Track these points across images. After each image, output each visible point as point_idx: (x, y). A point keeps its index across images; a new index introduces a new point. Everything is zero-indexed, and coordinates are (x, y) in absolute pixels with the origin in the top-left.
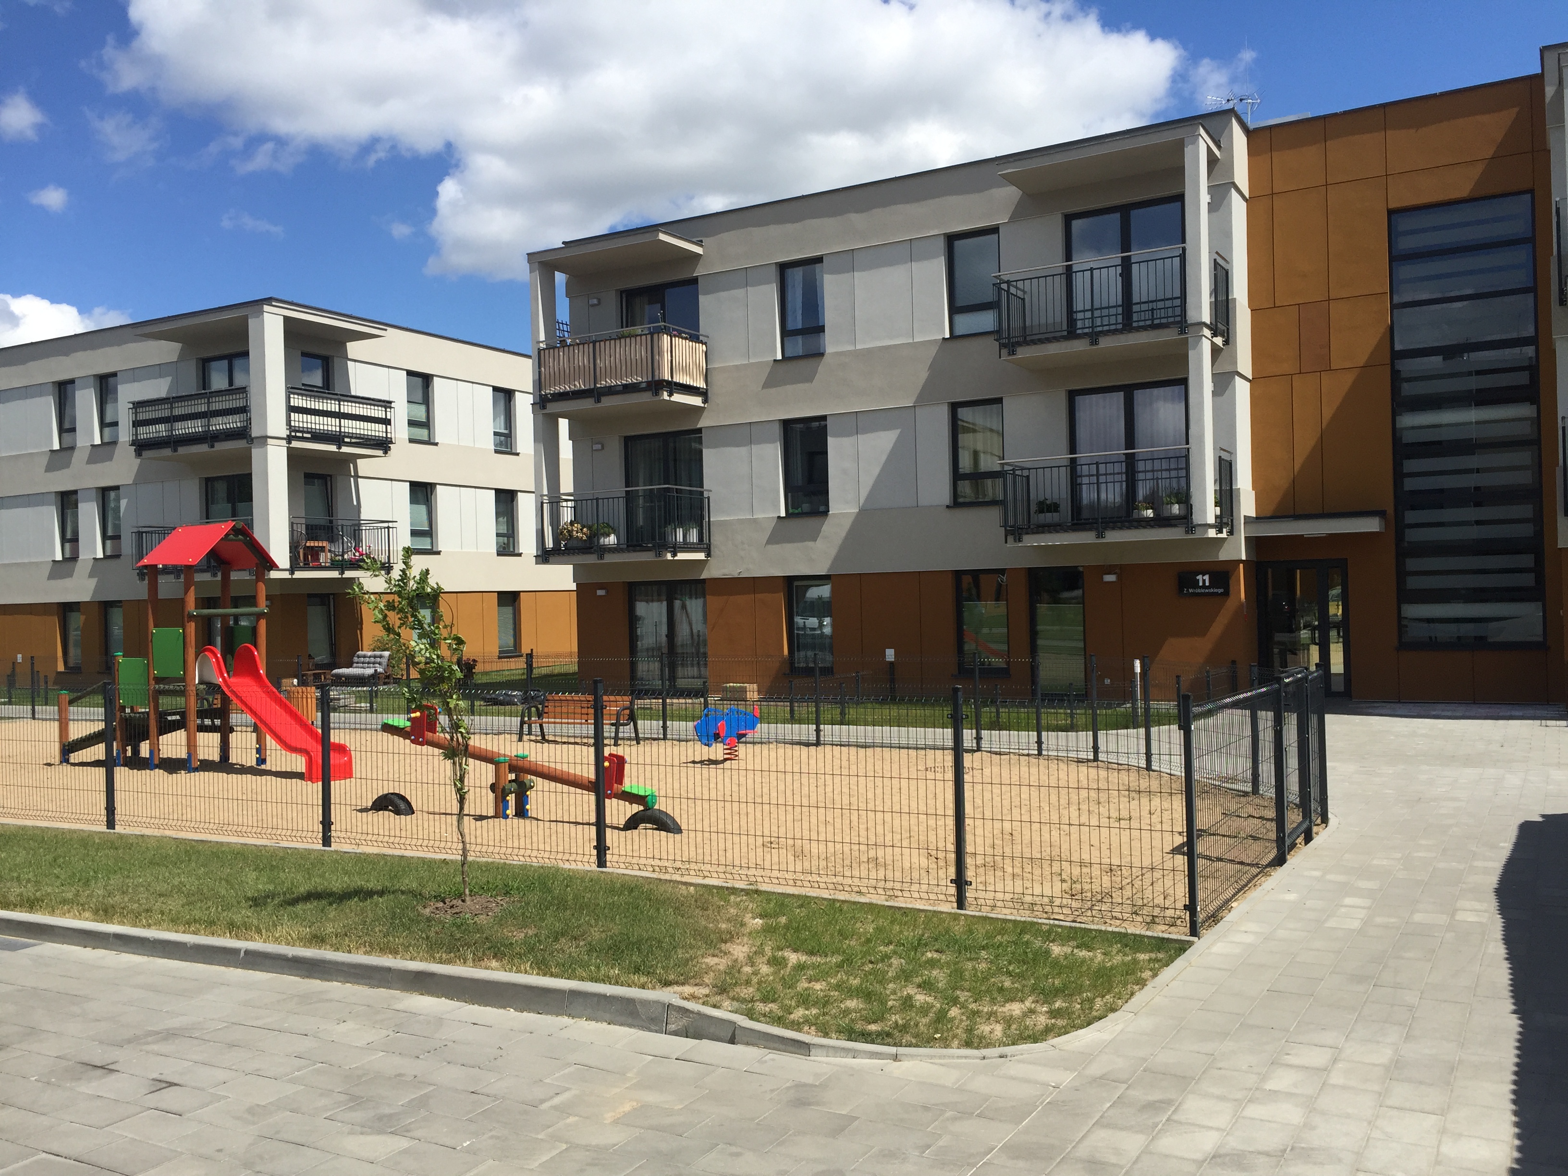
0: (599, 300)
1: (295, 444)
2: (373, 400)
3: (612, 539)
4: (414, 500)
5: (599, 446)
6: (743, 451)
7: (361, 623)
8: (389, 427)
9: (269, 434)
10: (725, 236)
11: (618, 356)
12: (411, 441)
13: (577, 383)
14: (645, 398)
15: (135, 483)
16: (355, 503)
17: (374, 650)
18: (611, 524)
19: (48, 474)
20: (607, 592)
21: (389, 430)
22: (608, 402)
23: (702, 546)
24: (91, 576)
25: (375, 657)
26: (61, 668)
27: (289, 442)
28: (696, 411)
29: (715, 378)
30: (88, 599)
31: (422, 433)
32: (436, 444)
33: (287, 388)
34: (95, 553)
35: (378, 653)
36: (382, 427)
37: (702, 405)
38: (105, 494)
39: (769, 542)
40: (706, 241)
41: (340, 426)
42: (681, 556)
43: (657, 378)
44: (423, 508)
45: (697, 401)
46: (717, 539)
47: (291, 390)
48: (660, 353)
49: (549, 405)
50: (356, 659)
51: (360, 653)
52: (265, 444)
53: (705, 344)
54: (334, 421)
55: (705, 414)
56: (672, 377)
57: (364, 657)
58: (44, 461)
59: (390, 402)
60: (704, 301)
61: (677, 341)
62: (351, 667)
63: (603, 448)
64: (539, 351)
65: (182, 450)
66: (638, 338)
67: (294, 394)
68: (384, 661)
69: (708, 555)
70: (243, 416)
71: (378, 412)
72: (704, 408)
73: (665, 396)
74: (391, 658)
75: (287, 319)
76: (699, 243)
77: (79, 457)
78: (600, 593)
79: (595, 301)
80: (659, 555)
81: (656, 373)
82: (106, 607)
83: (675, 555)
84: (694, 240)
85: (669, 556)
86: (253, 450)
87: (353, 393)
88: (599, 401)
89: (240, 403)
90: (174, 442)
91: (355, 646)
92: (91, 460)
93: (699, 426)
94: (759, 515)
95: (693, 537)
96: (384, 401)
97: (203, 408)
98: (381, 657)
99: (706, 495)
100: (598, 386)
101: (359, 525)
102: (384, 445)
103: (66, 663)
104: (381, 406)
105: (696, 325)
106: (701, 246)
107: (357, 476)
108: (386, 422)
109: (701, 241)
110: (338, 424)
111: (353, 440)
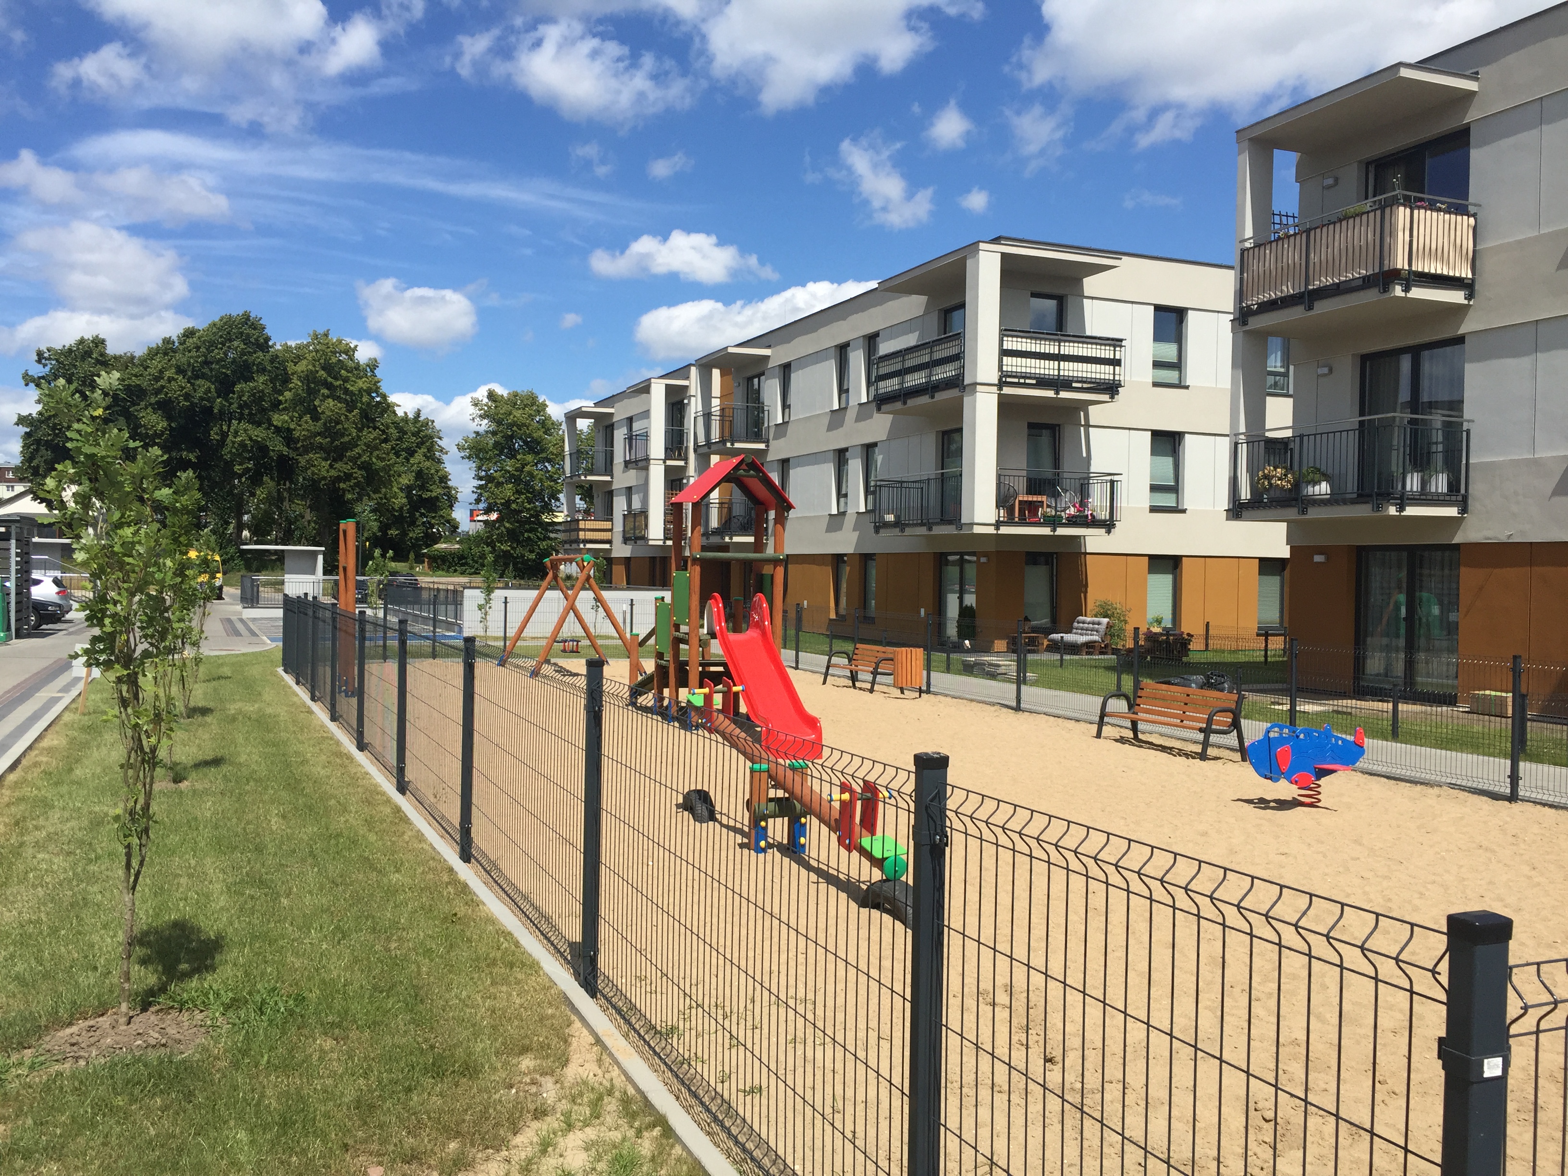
0: (1336, 180)
1: (1007, 390)
2: (1100, 338)
3: (1323, 488)
4: (1155, 451)
5: (1325, 370)
6: (1524, 362)
7: (1086, 586)
8: (1117, 368)
9: (979, 381)
10: (1511, 59)
11: (1337, 244)
12: (1156, 384)
13: (1284, 288)
14: (1371, 296)
15: (888, 439)
16: (1084, 455)
17: (1096, 616)
18: (1323, 469)
19: (830, 433)
20: (1328, 559)
21: (1117, 372)
22: (1322, 307)
23: (1454, 498)
24: (854, 530)
25: (1093, 623)
26: (833, 616)
27: (1000, 389)
28: (1456, 312)
29: (1488, 265)
30: (851, 551)
31: (1171, 376)
32: (1187, 387)
33: (1001, 330)
34: (858, 508)
35: (1096, 619)
36: (1109, 369)
37: (1466, 302)
38: (869, 449)
39: (1556, 492)
40: (1483, 72)
41: (1059, 370)
42: (1411, 511)
43: (1386, 268)
44: (1168, 461)
45: (1456, 297)
46: (1477, 488)
47: (1005, 331)
48: (1393, 234)
49: (1251, 320)
50: (1075, 624)
51: (1080, 618)
52: (974, 391)
53: (1474, 215)
54: (1054, 364)
55: (1471, 313)
56: (1410, 264)
57: (1084, 623)
58: (826, 421)
59: (1121, 340)
60: (1477, 156)
61: (1424, 216)
62: (1070, 632)
63: (1331, 371)
64: (1243, 251)
65: (911, 402)
66: (1364, 217)
67: (1008, 336)
68: (1102, 628)
69: (1464, 510)
70: (956, 364)
71: (1106, 353)
72: (1469, 306)
73: (1398, 291)
74: (1109, 626)
75: (1004, 256)
76: (1474, 77)
77: (851, 414)
78: (1318, 558)
79: (1330, 181)
80: (1378, 508)
81: (1386, 262)
82: (865, 559)
83: (1401, 509)
84: (1468, 73)
85: (1392, 511)
86: (965, 399)
87: (1088, 333)
88: (1310, 308)
89: (954, 351)
90: (904, 395)
91: (1079, 610)
92: (858, 419)
93: (1461, 331)
94: (1543, 454)
95: (1440, 483)
96: (1113, 339)
97: (926, 359)
98: (1099, 624)
99: (1465, 426)
100: (1311, 287)
101: (1089, 478)
102: (1111, 388)
103: (837, 614)
104: (1110, 345)
105: (1464, 193)
106: (1476, 79)
107: (1088, 426)
108: (1116, 363)
109: (1477, 73)
110: (1056, 367)
111: (1085, 386)
